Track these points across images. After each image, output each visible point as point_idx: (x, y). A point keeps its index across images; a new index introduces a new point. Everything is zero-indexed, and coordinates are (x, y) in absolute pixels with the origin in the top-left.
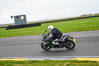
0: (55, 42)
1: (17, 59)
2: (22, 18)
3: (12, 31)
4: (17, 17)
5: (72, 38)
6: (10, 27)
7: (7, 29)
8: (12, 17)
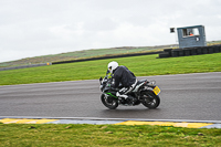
0: (121, 93)
1: (185, 125)
2: (196, 32)
3: (173, 62)
4: (185, 30)
5: (153, 87)
6: (168, 53)
7: (161, 57)
8: (172, 30)
